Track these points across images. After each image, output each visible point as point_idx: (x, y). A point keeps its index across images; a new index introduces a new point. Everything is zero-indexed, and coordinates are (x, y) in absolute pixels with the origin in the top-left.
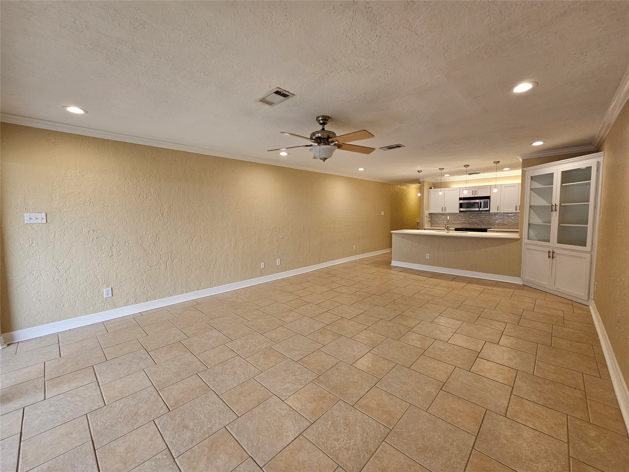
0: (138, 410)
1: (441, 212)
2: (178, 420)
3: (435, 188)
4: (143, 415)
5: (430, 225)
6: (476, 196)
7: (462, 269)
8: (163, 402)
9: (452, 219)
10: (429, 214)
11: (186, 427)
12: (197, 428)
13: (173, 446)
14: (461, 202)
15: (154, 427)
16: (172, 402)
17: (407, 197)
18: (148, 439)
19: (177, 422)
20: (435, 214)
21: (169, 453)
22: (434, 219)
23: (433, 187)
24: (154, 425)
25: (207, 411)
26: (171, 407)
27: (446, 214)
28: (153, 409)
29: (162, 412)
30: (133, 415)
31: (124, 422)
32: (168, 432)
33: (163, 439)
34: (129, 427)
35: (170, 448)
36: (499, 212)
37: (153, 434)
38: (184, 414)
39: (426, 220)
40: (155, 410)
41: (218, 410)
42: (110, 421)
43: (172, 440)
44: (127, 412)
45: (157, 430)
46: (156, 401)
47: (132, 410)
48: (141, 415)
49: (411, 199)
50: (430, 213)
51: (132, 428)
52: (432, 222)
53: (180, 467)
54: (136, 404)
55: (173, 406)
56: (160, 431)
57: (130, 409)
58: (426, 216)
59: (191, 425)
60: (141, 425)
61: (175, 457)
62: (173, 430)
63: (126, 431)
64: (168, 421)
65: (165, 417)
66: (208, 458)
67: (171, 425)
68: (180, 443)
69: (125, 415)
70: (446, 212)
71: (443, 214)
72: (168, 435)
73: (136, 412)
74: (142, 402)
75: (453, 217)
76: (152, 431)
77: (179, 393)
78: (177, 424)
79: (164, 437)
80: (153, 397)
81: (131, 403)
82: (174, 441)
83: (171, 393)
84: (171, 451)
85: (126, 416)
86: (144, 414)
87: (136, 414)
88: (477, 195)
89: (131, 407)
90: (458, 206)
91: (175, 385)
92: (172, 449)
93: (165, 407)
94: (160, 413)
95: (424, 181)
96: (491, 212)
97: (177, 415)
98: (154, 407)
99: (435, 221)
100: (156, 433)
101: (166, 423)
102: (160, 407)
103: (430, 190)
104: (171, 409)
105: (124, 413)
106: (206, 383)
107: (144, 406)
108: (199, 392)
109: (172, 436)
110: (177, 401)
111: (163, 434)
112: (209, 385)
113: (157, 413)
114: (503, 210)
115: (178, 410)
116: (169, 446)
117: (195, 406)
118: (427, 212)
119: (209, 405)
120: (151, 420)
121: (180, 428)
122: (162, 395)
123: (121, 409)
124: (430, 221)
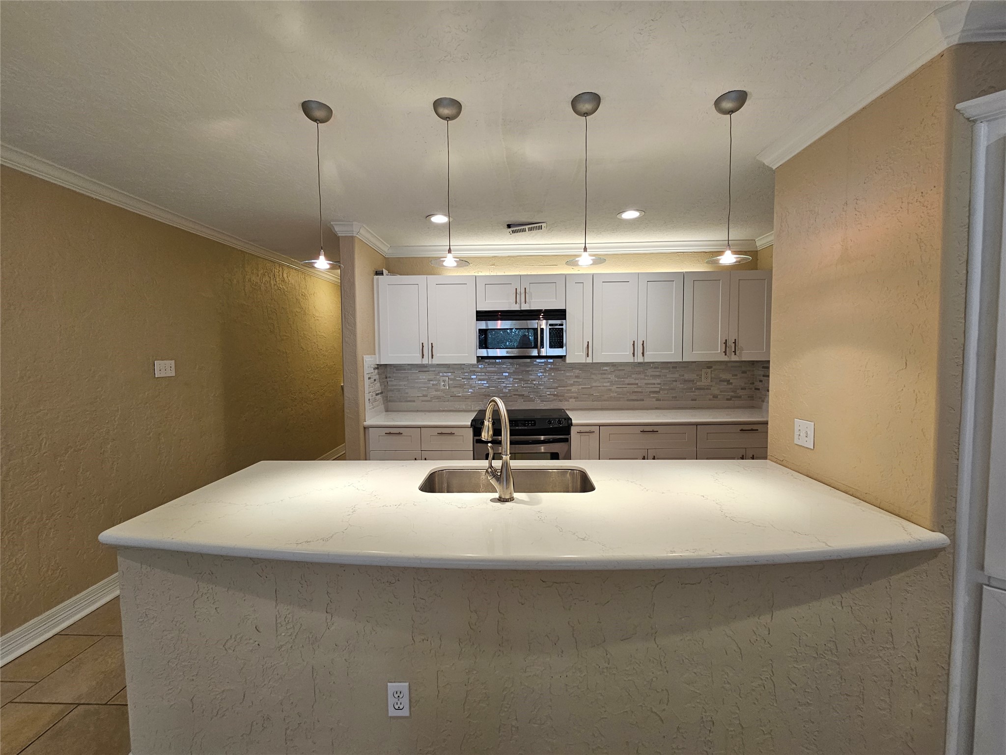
1: (418, 361)
3: (392, 272)
5: (382, 407)
6: (525, 307)
9: (451, 382)
10: (379, 367)
14: (483, 325)
17: (301, 308)
20: (398, 368)
22: (395, 383)
23: (385, 272)
27: (433, 366)
36: (589, 360)
39: (366, 392)
49: (317, 315)
50: (381, 365)
52: (390, 394)
58: (366, 377)
70: (435, 361)
71: (422, 368)
75: (453, 377)
88: (530, 303)
90: (474, 339)
95: (352, 238)
96: (568, 360)
99: (399, 390)
103: (378, 280)
114: (602, 356)
118: (368, 362)
124: (382, 393)
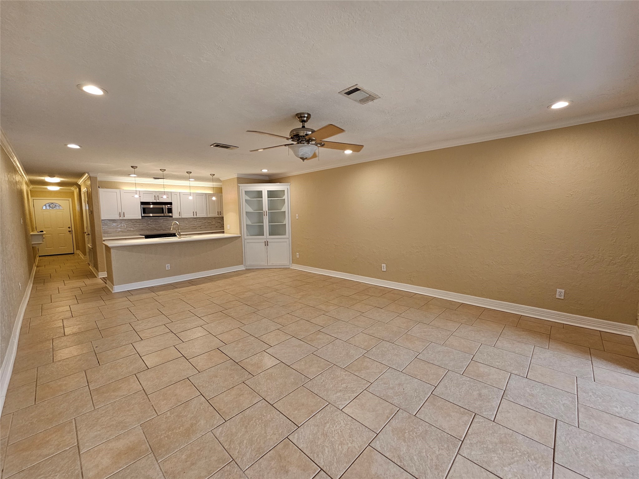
0: (496, 444)
2: (478, 403)
4: (497, 434)
7: (204, 271)
8: (472, 426)
11: (480, 395)
12: (475, 388)
13: (499, 395)
14: (143, 206)
15: (498, 416)
16: (466, 418)
18: (509, 414)
19: (481, 403)
21: (505, 395)
24: (497, 417)
25: (457, 388)
26: (471, 415)
28: (484, 429)
29: (482, 419)
30: (505, 444)
31: (517, 447)
32: (493, 404)
33: (500, 404)
34: (516, 438)
35: (501, 397)
36: (180, 217)
37: (503, 413)
38: (471, 402)
40: (485, 427)
41: (450, 382)
42: (528, 463)
43: (496, 398)
44: (507, 454)
45: (498, 412)
46: (475, 433)
47: (501, 451)
48: (498, 436)
51: (514, 435)
53: (506, 385)
54: (493, 451)
55: (469, 414)
56: (497, 410)
57: (502, 452)
59: (475, 393)
60: (506, 428)
61: (503, 391)
62: (489, 402)
63: (521, 437)
64: (485, 409)
65: (484, 413)
66: (489, 375)
67: (486, 405)
68: (493, 393)
69: (511, 453)
70: (125, 218)
72: (495, 403)
73: (500, 443)
74: (487, 447)
76: (502, 416)
77: (452, 417)
78: (482, 402)
79: (499, 405)
80: (474, 440)
81: (496, 458)
82: (495, 397)
83: (456, 425)
84: (502, 395)
85: (511, 451)
86: (495, 434)
87: (501, 442)
88: (159, 200)
89: (500, 454)
90: (141, 211)
91: (444, 427)
92: (501, 395)
93: (475, 420)
94: (483, 420)
96: (173, 217)
97: (475, 406)
98: (482, 431)
100: (501, 412)
101: (487, 410)
102: (478, 424)
104: (473, 414)
105: (510, 455)
106: (425, 401)
107: (488, 441)
108: (439, 402)
109: (494, 400)
110: (462, 414)
111: (497, 406)
112: (427, 398)
113: (486, 423)
114: (184, 216)
115: (470, 408)
116: (501, 398)
117: (457, 398)
119: (450, 389)
120: (495, 424)
121: (484, 398)
122: (464, 433)
123: (509, 464)
